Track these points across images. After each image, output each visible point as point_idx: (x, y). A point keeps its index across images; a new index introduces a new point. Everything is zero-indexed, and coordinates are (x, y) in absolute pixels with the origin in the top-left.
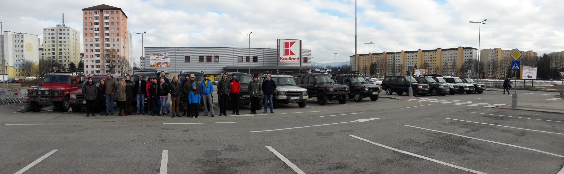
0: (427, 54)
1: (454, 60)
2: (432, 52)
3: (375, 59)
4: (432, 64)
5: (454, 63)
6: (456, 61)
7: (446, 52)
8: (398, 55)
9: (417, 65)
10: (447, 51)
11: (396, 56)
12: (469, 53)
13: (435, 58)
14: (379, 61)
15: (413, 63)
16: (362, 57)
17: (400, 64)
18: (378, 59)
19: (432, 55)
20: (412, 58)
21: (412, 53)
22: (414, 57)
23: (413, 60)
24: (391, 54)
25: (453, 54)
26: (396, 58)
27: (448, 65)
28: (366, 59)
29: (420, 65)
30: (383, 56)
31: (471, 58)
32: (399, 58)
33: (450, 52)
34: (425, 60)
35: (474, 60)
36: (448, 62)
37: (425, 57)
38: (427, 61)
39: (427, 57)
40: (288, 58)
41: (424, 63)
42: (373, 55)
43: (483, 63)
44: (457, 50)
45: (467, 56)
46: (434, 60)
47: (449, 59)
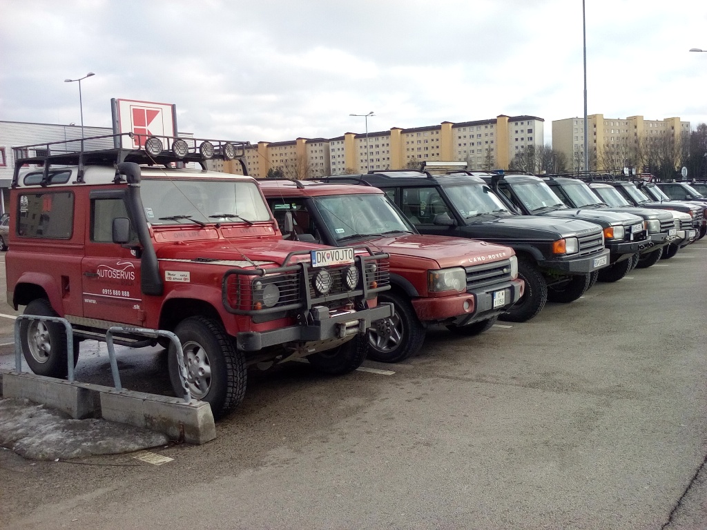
0: (414, 137)
1: (487, 151)
2: (428, 133)
3: (275, 158)
5: (486, 158)
6: (492, 153)
7: (464, 130)
8: (337, 145)
10: (468, 128)
11: (331, 148)
12: (526, 131)
13: (438, 147)
14: (288, 163)
18: (284, 158)
19: (429, 141)
20: (374, 150)
21: (374, 138)
22: (381, 149)
23: (378, 157)
24: (318, 144)
25: (483, 135)
26: (332, 154)
30: (298, 150)
31: (530, 143)
32: (340, 153)
33: (475, 130)
34: (411, 153)
35: (538, 147)
36: (471, 155)
37: (411, 146)
39: (415, 146)
42: (270, 149)
43: (562, 154)
44: (494, 125)
45: (519, 139)
46: (433, 155)
47: (472, 148)
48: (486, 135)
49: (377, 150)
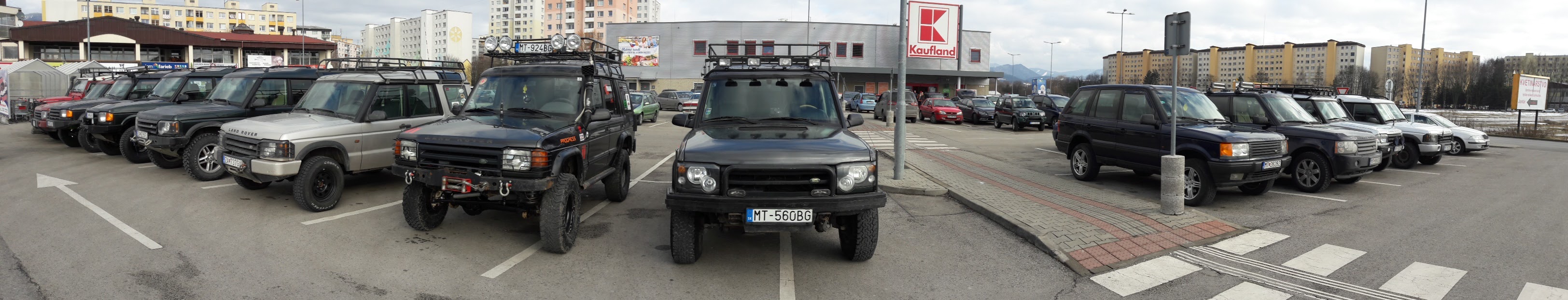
0: (1263, 53)
1: (1319, 68)
2: (1274, 50)
3: (1154, 63)
4: (1275, 75)
5: (1318, 73)
6: (1322, 70)
7: (1302, 50)
8: (1203, 56)
9: (1243, 77)
10: (1305, 49)
12: (1349, 54)
13: (1281, 62)
14: (1164, 68)
15: (1235, 72)
16: (1129, 58)
17: (1207, 75)
18: (1161, 63)
19: (1275, 57)
20: (1232, 61)
21: (1233, 52)
22: (1238, 61)
23: (1235, 67)
25: (1316, 55)
26: (1199, 62)
27: (1307, 77)
28: (1137, 64)
29: (1250, 76)
31: (1352, 64)
32: (1206, 62)
33: (1310, 51)
34: (1260, 66)
35: (1359, 67)
36: (1306, 71)
37: (1261, 60)
38: (1264, 69)
39: (1264, 60)
40: (928, 50)
41: (1258, 74)
43: (1376, 74)
44: (1325, 48)
45: (1344, 60)
46: (1277, 68)
47: (1307, 65)
48: (1319, 55)
49: (1235, 61)
